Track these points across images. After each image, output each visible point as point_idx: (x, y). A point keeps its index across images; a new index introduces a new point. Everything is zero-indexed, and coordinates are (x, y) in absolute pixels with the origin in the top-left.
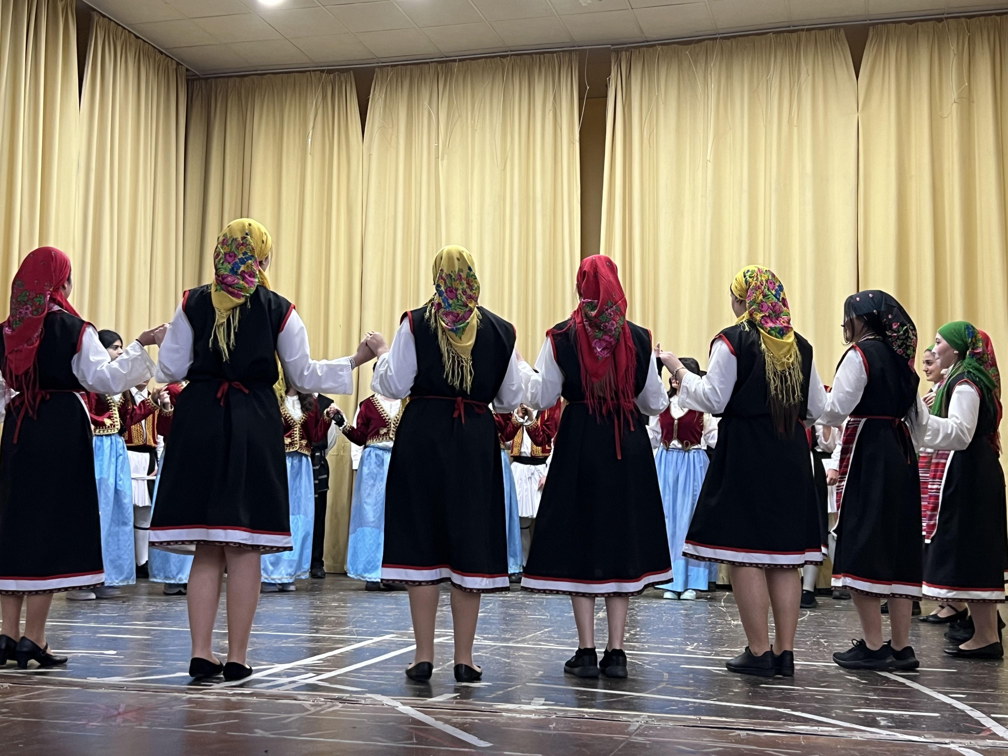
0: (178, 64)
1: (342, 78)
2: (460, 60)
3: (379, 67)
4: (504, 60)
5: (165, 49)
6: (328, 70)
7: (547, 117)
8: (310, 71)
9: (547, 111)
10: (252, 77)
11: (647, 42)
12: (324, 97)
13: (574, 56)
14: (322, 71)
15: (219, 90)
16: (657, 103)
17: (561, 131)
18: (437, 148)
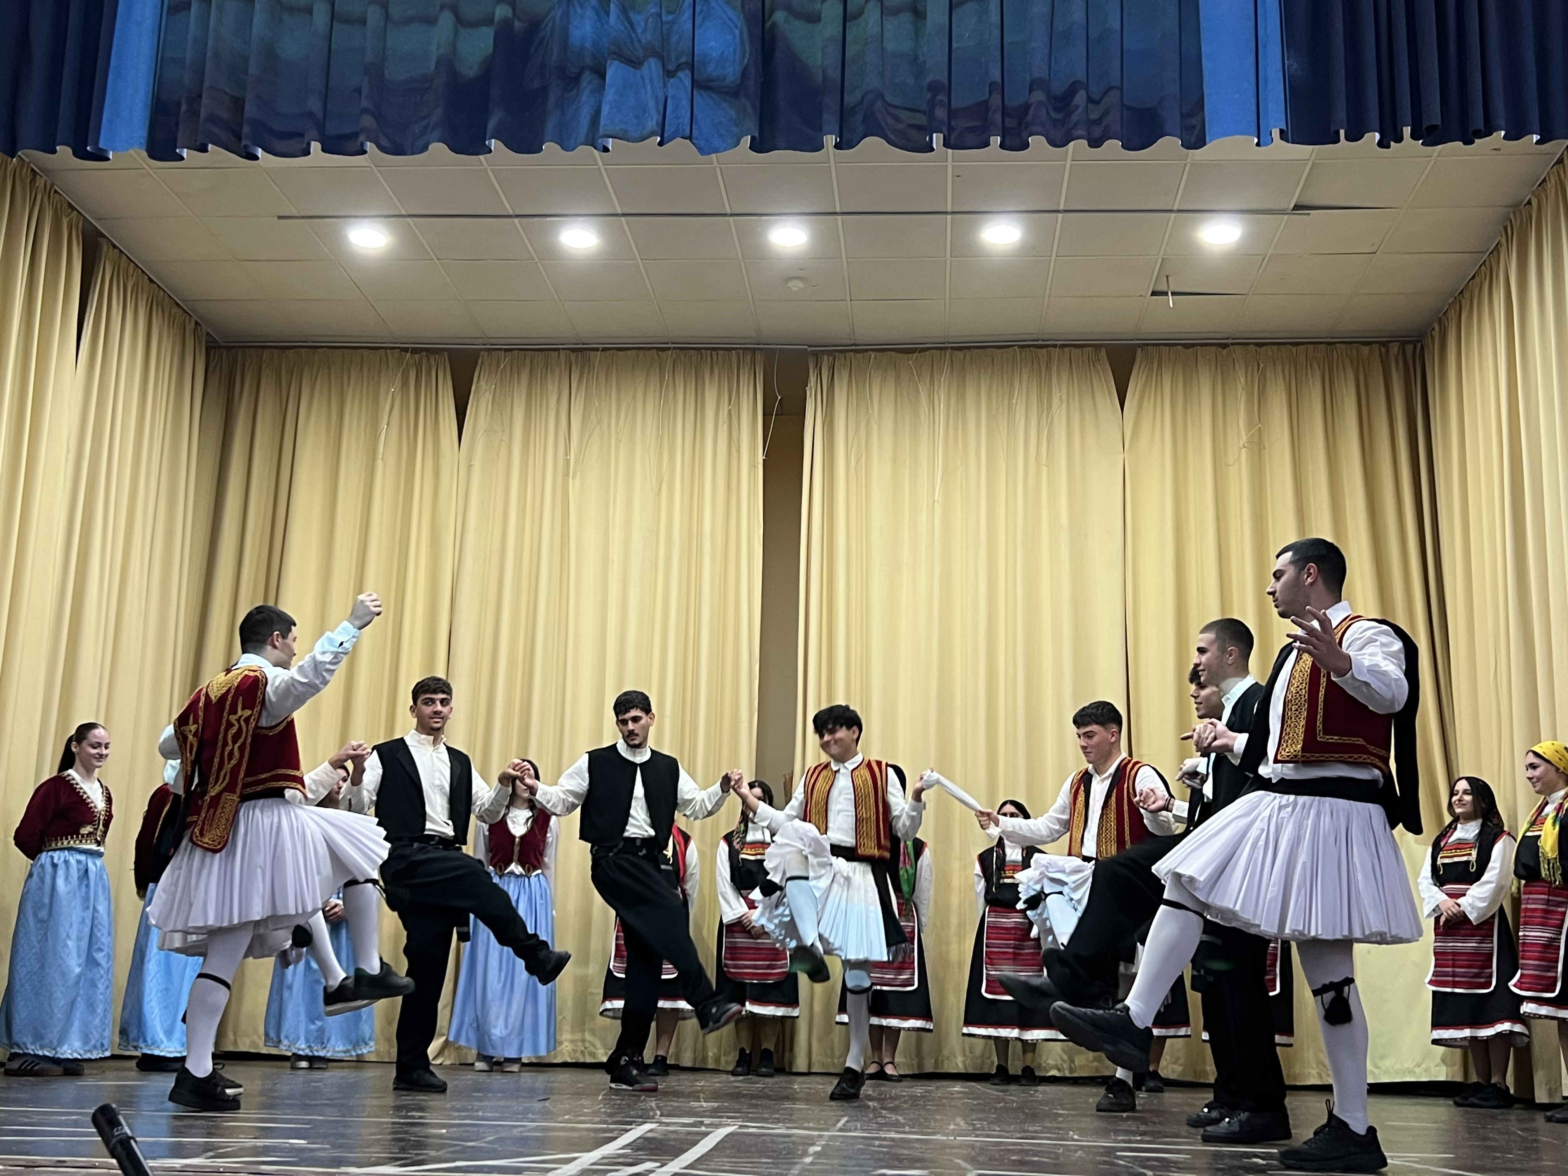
0: (197, 323)
1: (432, 361)
2: (604, 349)
3: (486, 349)
4: (663, 355)
5: (183, 301)
6: (413, 348)
7: (720, 432)
8: (385, 348)
9: (720, 424)
10: (299, 350)
11: (856, 345)
12: (405, 384)
13: (759, 356)
14: (406, 350)
15: (248, 364)
16: (868, 423)
17: (738, 450)
18: (568, 462)
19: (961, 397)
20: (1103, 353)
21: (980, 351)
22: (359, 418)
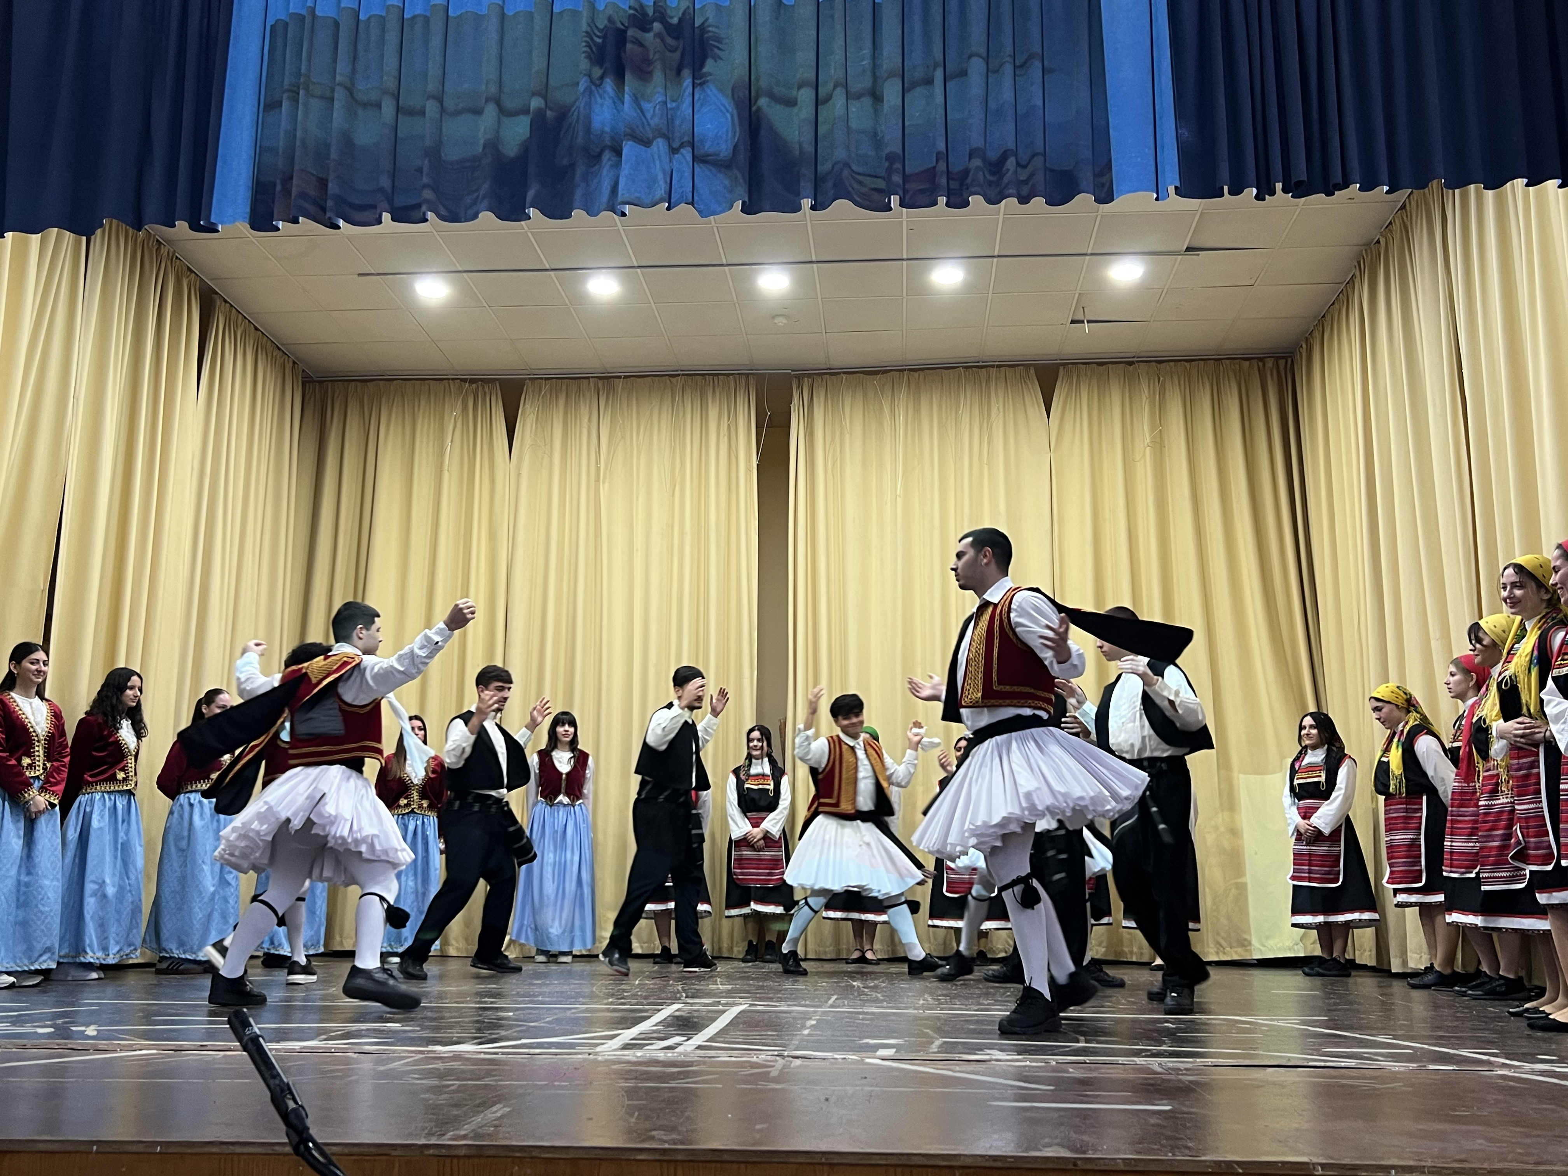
0: (294, 363)
1: (487, 389)
2: (626, 377)
3: (530, 379)
4: (674, 380)
5: (283, 345)
6: (471, 379)
7: (721, 443)
8: (448, 379)
9: (722, 435)
10: (378, 382)
11: (831, 369)
12: (465, 408)
13: (752, 381)
14: (464, 380)
15: (336, 395)
16: (842, 433)
17: (737, 458)
18: (598, 470)
19: (917, 409)
20: (1032, 371)
21: (931, 372)
22: (428, 436)
